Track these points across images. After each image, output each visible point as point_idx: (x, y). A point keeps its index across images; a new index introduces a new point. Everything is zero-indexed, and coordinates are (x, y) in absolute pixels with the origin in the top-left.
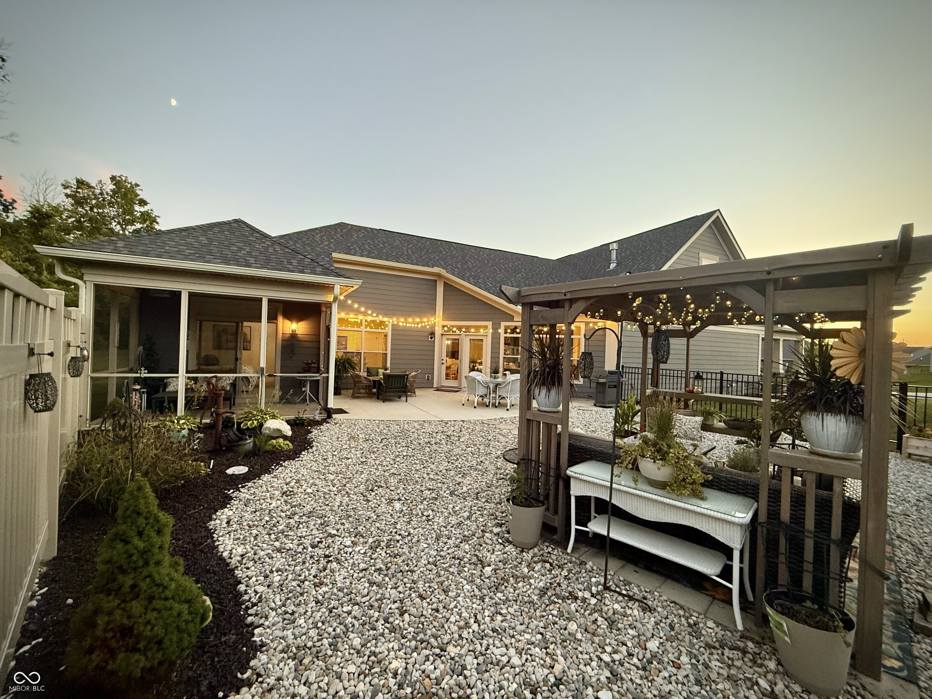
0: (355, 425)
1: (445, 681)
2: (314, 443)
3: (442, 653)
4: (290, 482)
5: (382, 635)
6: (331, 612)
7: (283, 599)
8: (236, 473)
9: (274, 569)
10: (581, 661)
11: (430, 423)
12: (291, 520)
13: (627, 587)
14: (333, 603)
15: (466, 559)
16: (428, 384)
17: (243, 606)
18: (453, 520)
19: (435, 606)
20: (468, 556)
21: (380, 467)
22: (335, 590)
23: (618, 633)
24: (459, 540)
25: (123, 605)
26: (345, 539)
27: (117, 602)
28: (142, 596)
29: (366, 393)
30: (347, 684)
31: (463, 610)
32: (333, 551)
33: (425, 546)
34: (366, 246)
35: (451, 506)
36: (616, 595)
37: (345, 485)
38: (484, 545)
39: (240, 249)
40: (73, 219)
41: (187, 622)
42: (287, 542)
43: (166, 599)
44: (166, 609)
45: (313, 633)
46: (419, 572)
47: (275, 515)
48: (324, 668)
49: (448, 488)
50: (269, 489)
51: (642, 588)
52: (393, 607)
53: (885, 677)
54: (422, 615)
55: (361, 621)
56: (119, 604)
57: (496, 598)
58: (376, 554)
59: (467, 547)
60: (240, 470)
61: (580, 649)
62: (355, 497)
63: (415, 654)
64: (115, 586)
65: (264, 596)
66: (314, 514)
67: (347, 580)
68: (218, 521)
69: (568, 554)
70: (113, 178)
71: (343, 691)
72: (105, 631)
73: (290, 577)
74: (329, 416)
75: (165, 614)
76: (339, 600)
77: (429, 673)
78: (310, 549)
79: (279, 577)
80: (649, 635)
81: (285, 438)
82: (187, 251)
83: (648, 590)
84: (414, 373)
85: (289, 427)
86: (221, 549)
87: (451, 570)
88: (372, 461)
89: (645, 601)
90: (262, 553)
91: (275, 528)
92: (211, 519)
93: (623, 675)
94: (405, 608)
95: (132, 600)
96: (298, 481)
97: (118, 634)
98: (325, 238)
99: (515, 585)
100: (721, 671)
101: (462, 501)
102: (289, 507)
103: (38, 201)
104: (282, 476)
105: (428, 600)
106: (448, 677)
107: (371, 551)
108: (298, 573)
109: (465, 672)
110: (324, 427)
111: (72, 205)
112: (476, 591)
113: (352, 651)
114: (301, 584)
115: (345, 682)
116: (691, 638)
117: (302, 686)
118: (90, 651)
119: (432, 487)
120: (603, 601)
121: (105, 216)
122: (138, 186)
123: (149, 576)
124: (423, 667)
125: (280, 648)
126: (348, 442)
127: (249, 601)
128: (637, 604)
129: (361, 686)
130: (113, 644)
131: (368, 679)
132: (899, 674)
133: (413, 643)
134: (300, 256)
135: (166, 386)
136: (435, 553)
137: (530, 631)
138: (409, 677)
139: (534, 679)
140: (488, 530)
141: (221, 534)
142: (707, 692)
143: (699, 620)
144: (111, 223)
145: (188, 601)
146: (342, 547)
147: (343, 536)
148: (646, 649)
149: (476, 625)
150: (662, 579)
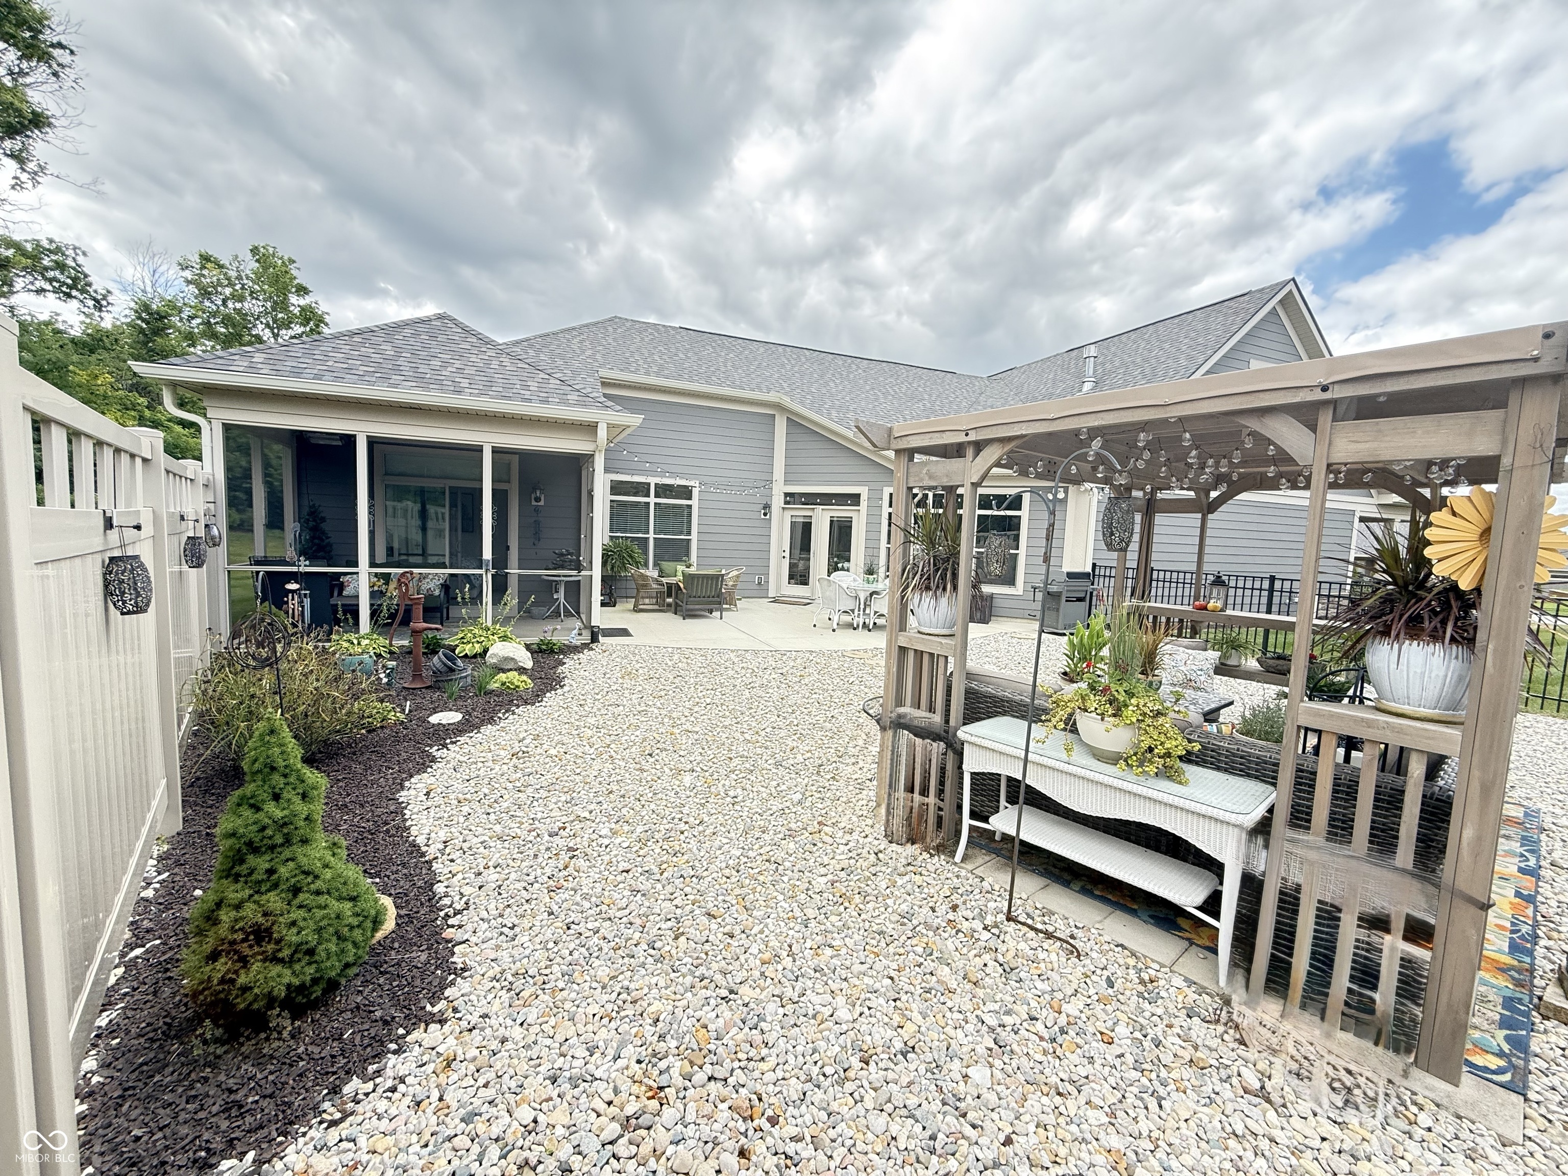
0: (634, 654)
1: (730, 1035)
2: (566, 681)
3: (732, 996)
4: (524, 739)
5: (643, 965)
6: (569, 928)
7: (501, 906)
8: (444, 722)
9: (490, 864)
10: (950, 1022)
11: (756, 652)
12: (520, 795)
13: (1046, 919)
14: (573, 917)
15: (787, 864)
16: (760, 590)
17: (442, 914)
18: (776, 805)
19: (727, 929)
20: (791, 859)
21: (666, 720)
22: (578, 898)
23: (1018, 985)
24: (781, 836)
25: (256, 897)
26: (601, 825)
27: (248, 892)
28: (283, 887)
29: (657, 603)
30: (581, 1028)
31: (772, 937)
32: (580, 842)
33: (725, 841)
34: (656, 358)
35: (774, 783)
36: (1025, 929)
37: (609, 746)
38: (820, 845)
39: (445, 364)
40: (199, 321)
41: (352, 928)
42: (513, 825)
43: (318, 893)
44: (320, 907)
45: (540, 955)
46: (710, 879)
47: (497, 786)
48: (551, 1005)
49: (773, 756)
50: (492, 748)
51: (1070, 920)
52: (663, 926)
53: (1467, 1079)
54: (707, 941)
55: (613, 944)
56: (251, 896)
57: (828, 924)
58: (646, 849)
59: (792, 845)
60: (450, 717)
61: (950, 1004)
62: (623, 764)
63: (689, 995)
64: (243, 869)
65: (472, 901)
66: (557, 787)
67: (597, 885)
68: (412, 792)
69: (955, 864)
70: (254, 250)
71: (575, 1038)
72: (233, 930)
73: (513, 876)
74: (594, 639)
75: (319, 913)
76: (582, 912)
77: (707, 1022)
78: (546, 838)
79: (496, 876)
80: (1070, 991)
81: (522, 670)
82: (362, 368)
83: (1081, 925)
84: (735, 573)
85: (529, 654)
86: (414, 831)
87: (761, 878)
88: (656, 711)
89: (1071, 941)
90: (475, 840)
91: (496, 805)
92: (402, 788)
93: (1015, 1047)
94: (681, 930)
95: (269, 890)
96: (537, 737)
97: (252, 937)
98: (587, 343)
99: (861, 906)
100: (1181, 1052)
101: (793, 776)
102: (519, 775)
103: (144, 291)
104: (513, 728)
105: (719, 920)
106: (734, 1030)
107: (639, 845)
108: (525, 871)
109: (763, 1024)
110: (585, 655)
111: (196, 298)
112: (796, 909)
113: (594, 985)
114: (528, 887)
115: (580, 1026)
116: (1141, 1000)
117: (517, 1027)
118: (214, 956)
119: (746, 754)
120: (1002, 937)
121: (246, 315)
122: (294, 262)
123: (292, 860)
124: (698, 1014)
125: (491, 974)
126: (620, 681)
127: (450, 906)
128: (1058, 944)
129: (603, 1034)
130: (245, 949)
131: (613, 1025)
132: (1495, 1077)
133: (689, 979)
134: (542, 375)
135: (341, 587)
136: (738, 853)
137: (875, 973)
138: (675, 1026)
139: (869, 1042)
140: (829, 823)
141: (415, 810)
142: (1150, 1080)
143: (1160, 975)
144: (255, 326)
145: (353, 899)
146: (594, 836)
147: (597, 820)
148: (1060, 1013)
149: (790, 959)
150: (1109, 909)
